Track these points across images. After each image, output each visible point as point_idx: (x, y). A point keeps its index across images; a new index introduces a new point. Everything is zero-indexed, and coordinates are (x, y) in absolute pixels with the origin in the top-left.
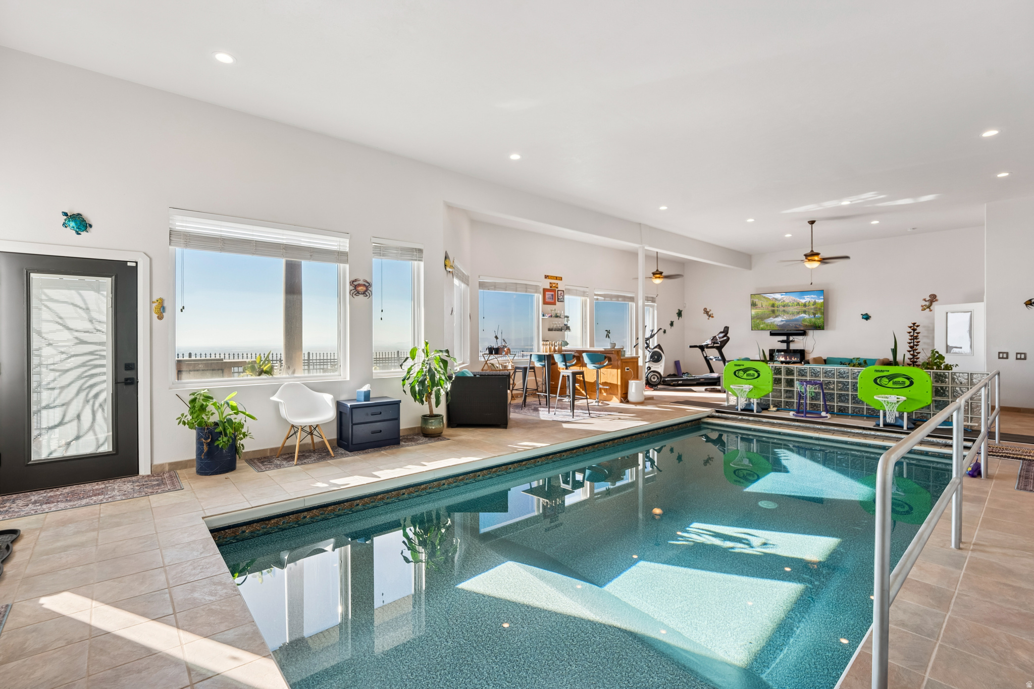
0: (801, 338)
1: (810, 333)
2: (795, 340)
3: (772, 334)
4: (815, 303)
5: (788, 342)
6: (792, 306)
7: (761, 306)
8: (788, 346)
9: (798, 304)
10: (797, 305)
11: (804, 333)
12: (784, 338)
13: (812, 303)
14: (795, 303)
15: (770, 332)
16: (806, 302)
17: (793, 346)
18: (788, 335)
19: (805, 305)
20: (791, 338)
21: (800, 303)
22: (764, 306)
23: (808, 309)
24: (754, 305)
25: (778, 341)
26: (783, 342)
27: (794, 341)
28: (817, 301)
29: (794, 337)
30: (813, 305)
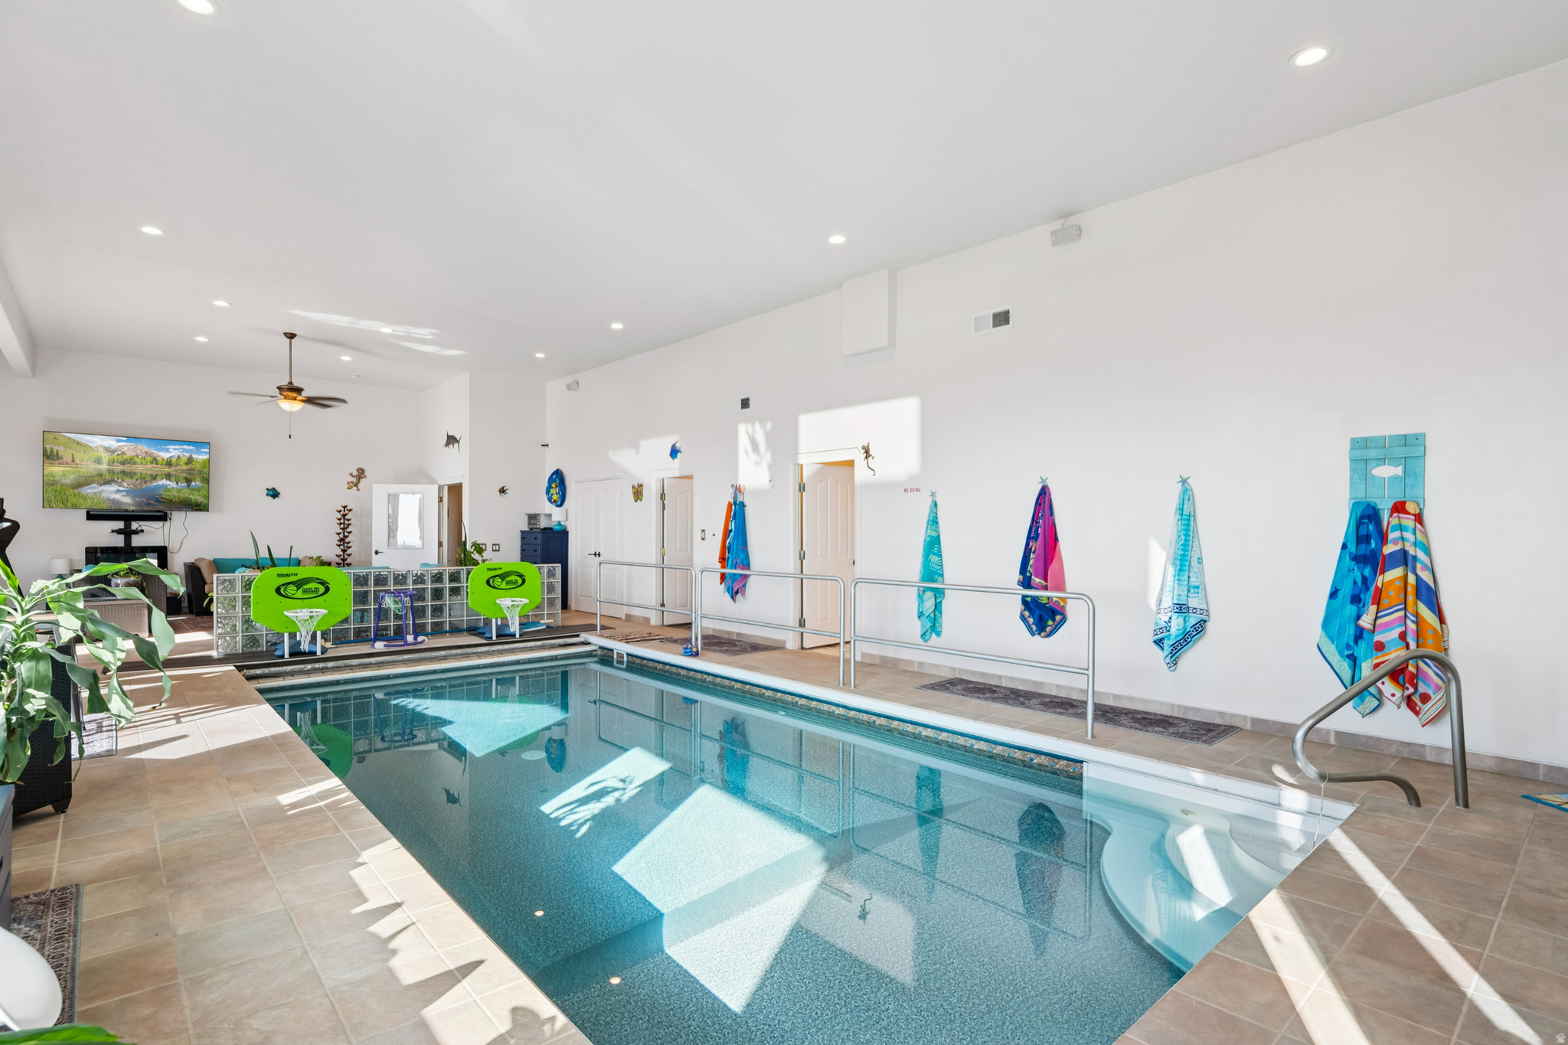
0: (158, 524)
1: (177, 517)
2: (143, 528)
3: (91, 516)
4: (190, 460)
5: (127, 533)
6: (141, 463)
7: (71, 459)
8: (128, 540)
9: (155, 460)
10: (152, 463)
11: (164, 518)
12: (120, 525)
13: (184, 459)
14: (149, 459)
15: (88, 512)
16: (171, 457)
17: (137, 541)
18: (127, 517)
19: (169, 463)
20: (135, 525)
21: (159, 459)
22: (78, 461)
23: (176, 471)
24: (49, 456)
25: (113, 531)
26: (119, 532)
27: (142, 531)
28: (194, 456)
29: (141, 523)
30: (187, 464)
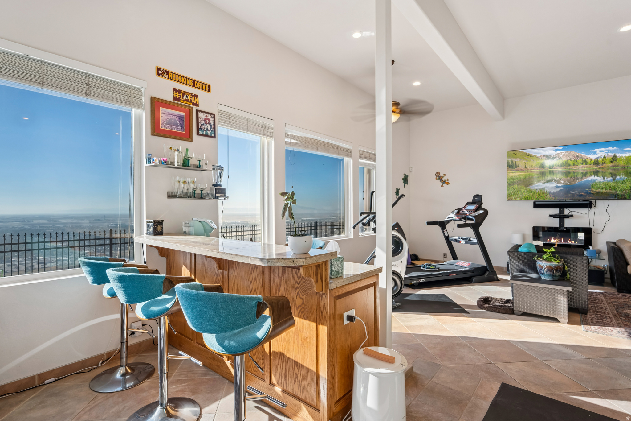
0: (585, 211)
1: (601, 205)
2: (573, 213)
3: (536, 206)
4: (614, 159)
5: (561, 217)
6: (574, 165)
7: (524, 166)
8: (562, 223)
9: (585, 162)
10: (582, 164)
11: (589, 205)
12: (556, 211)
13: (609, 158)
14: (580, 161)
15: (534, 203)
16: (598, 158)
17: (568, 223)
18: (562, 206)
19: (596, 163)
20: (566, 211)
21: (588, 160)
22: (528, 168)
23: (603, 168)
24: (511, 166)
25: (550, 216)
26: (554, 216)
27: (572, 216)
28: (618, 155)
29: (571, 210)
30: (612, 162)
